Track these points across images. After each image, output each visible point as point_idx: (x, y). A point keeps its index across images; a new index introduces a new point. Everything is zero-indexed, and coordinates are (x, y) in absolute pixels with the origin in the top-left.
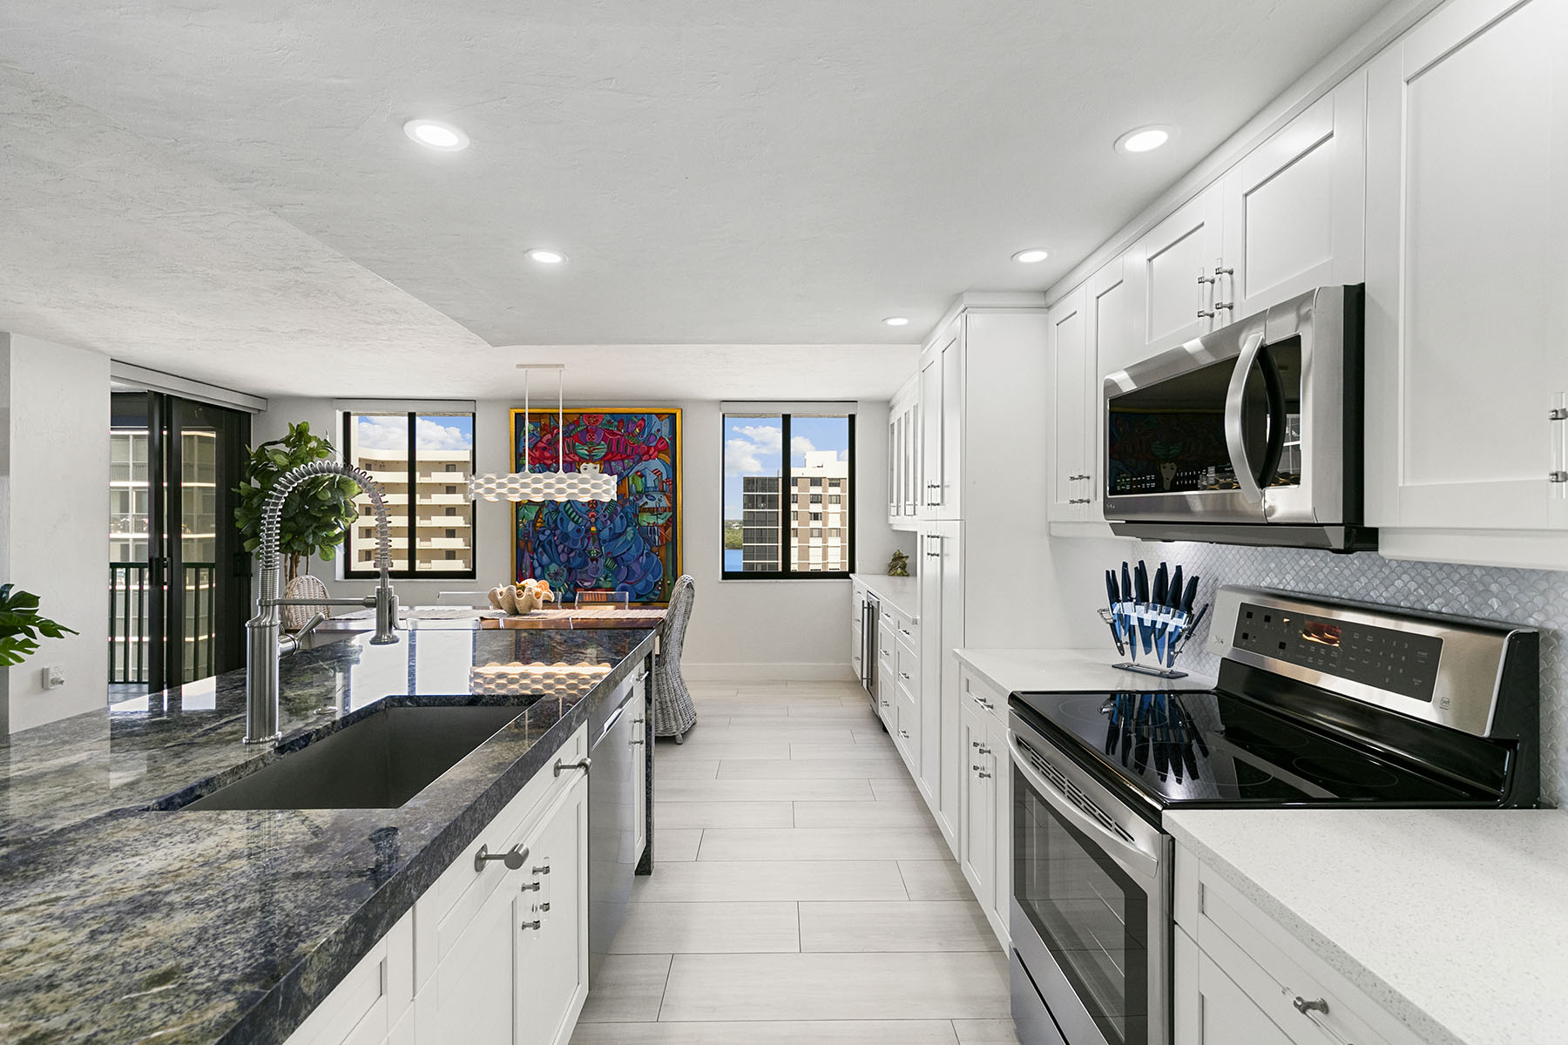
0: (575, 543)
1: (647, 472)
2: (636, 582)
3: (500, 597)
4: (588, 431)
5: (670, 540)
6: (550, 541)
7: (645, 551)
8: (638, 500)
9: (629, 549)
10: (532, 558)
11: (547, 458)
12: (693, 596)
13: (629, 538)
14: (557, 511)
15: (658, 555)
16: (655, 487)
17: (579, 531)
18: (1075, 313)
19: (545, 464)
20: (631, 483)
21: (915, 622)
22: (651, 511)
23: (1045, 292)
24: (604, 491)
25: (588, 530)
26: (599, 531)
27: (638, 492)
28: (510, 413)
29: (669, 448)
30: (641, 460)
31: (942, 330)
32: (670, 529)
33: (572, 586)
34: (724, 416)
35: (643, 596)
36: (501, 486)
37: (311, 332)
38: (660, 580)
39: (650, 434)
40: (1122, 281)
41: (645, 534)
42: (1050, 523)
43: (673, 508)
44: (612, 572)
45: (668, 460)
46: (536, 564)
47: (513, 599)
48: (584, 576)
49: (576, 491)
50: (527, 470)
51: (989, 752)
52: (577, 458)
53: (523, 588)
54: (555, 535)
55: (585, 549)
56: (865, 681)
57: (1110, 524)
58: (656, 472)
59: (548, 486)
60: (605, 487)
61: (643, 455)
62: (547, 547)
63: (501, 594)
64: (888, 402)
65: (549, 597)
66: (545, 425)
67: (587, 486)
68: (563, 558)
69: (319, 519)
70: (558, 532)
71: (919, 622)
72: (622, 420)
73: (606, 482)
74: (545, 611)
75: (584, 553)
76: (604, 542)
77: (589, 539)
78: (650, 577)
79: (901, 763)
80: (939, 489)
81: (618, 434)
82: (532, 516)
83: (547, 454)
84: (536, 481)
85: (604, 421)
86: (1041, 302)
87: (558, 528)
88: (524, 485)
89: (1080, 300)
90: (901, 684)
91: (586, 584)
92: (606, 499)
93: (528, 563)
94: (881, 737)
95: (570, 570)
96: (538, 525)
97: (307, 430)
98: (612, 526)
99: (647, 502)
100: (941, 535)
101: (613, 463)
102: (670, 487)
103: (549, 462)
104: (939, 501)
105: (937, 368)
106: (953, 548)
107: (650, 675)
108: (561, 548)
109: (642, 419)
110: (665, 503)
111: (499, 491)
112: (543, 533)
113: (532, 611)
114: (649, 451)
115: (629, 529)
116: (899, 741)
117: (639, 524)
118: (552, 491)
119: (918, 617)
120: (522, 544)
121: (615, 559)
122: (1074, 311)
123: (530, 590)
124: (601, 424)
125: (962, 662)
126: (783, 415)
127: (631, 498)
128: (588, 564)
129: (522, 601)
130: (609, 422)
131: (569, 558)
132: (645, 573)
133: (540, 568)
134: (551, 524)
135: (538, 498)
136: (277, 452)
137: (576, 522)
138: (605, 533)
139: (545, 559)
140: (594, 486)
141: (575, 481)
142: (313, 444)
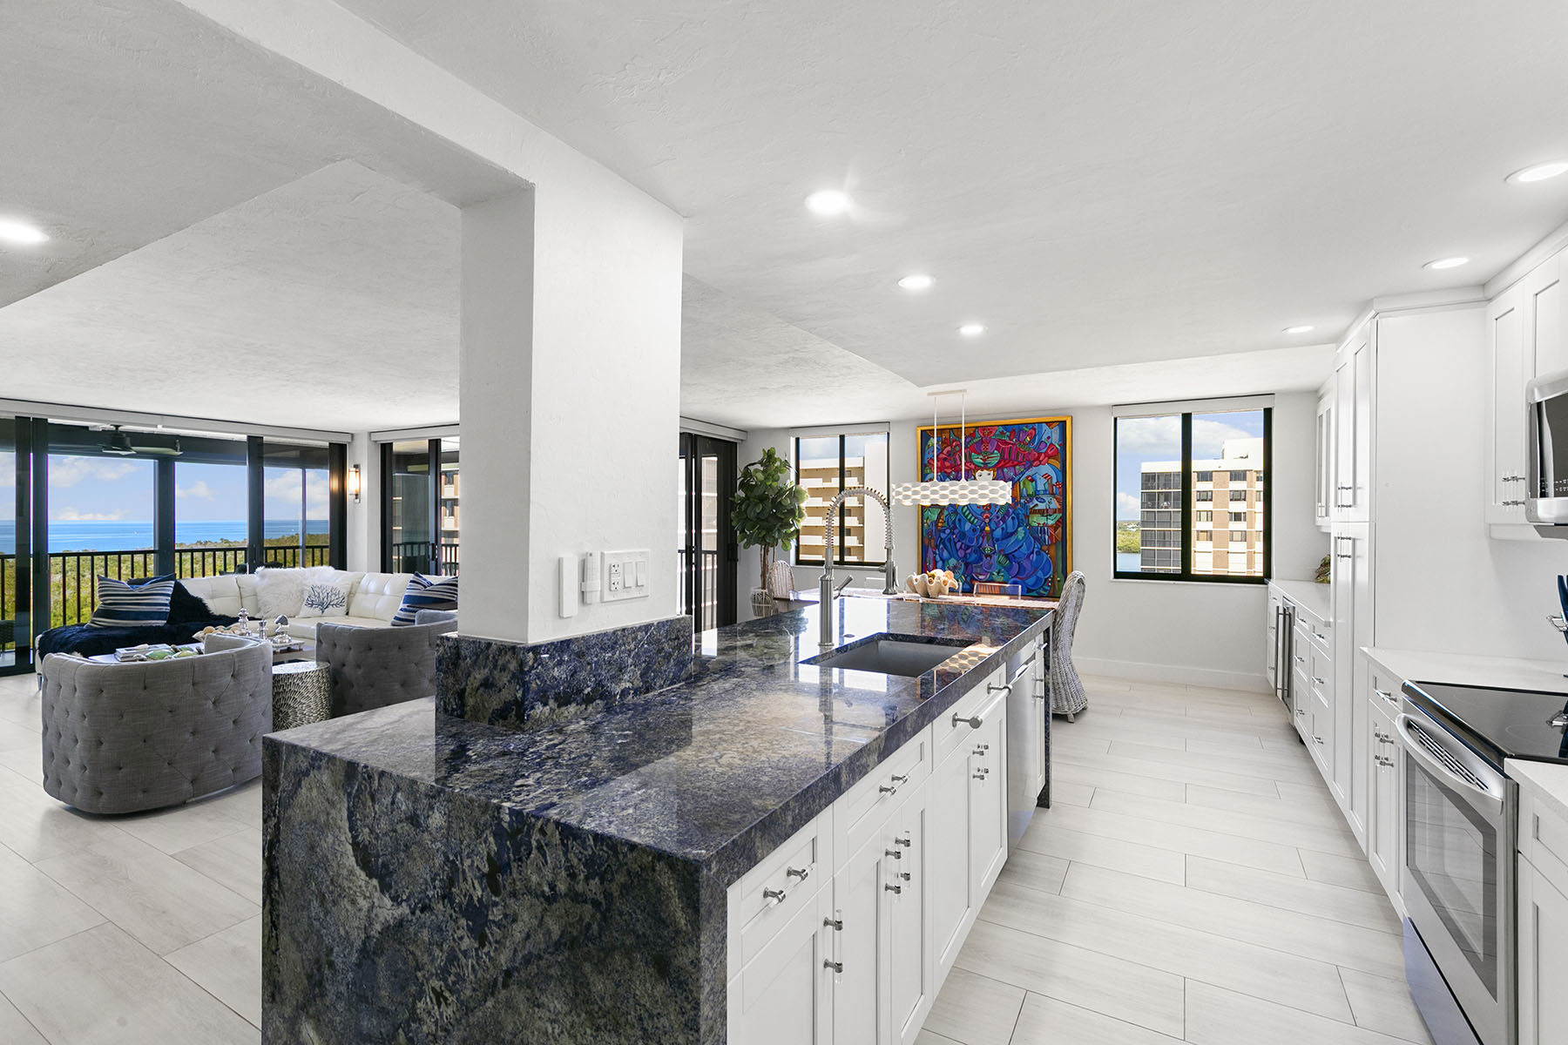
0: (971, 540)
1: (1038, 477)
2: (1028, 577)
3: (915, 583)
4: (982, 441)
5: (1060, 540)
6: (950, 539)
7: (1036, 550)
8: (1029, 502)
9: (1020, 547)
10: (935, 553)
11: (948, 468)
12: (1084, 591)
13: (1020, 538)
14: (956, 512)
15: (1047, 554)
16: (1046, 491)
17: (974, 530)
18: (1513, 309)
19: (945, 472)
20: (1022, 487)
21: (1328, 624)
22: (1042, 512)
23: (1483, 285)
24: (1001, 496)
25: (983, 530)
26: (992, 531)
27: (1028, 495)
28: (917, 430)
29: (1060, 454)
30: (1031, 466)
31: (1354, 334)
32: (1060, 529)
33: (968, 579)
34: (1116, 419)
35: (1033, 591)
36: (915, 493)
37: (791, 386)
38: (1050, 577)
39: (1041, 442)
40: (1558, 281)
41: (1036, 534)
42: (1490, 525)
43: (1063, 510)
44: (1004, 568)
45: (1058, 465)
46: (938, 558)
47: (926, 585)
48: (979, 570)
49: (976, 496)
50: (935, 480)
51: (1392, 742)
52: (973, 466)
53: (933, 576)
54: (954, 534)
55: (981, 546)
56: (1279, 692)
57: (1535, 526)
58: (1047, 476)
59: (953, 492)
60: (1001, 492)
61: (1034, 461)
62: (948, 544)
63: (916, 580)
64: (1316, 391)
65: (953, 584)
66: (946, 439)
67: (986, 492)
68: (961, 553)
69: (782, 519)
70: (956, 531)
71: (1332, 625)
72: (1014, 430)
73: (1002, 488)
74: (950, 597)
75: (979, 550)
76: (997, 540)
77: (983, 537)
78: (1040, 574)
79: (1317, 774)
80: (1351, 491)
81: (1010, 443)
82: (935, 517)
83: (947, 464)
84: (944, 488)
85: (998, 433)
86: (1479, 296)
87: (956, 528)
88: (934, 492)
89: (1518, 297)
90: (1317, 691)
91: (980, 577)
92: (1002, 502)
93: (932, 557)
94: (1297, 749)
95: (967, 565)
96: (940, 524)
97: (774, 454)
98: (1004, 526)
99: (1037, 505)
100: (1352, 537)
101: (1005, 470)
102: (1060, 489)
103: (948, 471)
104: (1351, 503)
105: (1349, 370)
106: (1363, 548)
107: (1048, 646)
108: (958, 545)
109: (1033, 428)
110: (1055, 505)
111: (914, 497)
112: (944, 532)
113: (940, 596)
114: (1039, 457)
115: (1020, 529)
116: (1314, 749)
117: (1028, 524)
118: (956, 496)
119: (1332, 620)
120: (926, 542)
121: (1007, 556)
122: (1511, 307)
123: (939, 578)
124: (994, 435)
125: (1371, 660)
126: (1183, 415)
127: (1022, 501)
128: (982, 560)
129: (932, 587)
130: (1002, 433)
131: (966, 554)
132: (1036, 569)
133: (941, 562)
134: (950, 524)
135: (944, 503)
136: (756, 470)
137: (972, 523)
138: (998, 533)
139: (945, 554)
140: (992, 492)
141: (976, 488)
142: (778, 464)
